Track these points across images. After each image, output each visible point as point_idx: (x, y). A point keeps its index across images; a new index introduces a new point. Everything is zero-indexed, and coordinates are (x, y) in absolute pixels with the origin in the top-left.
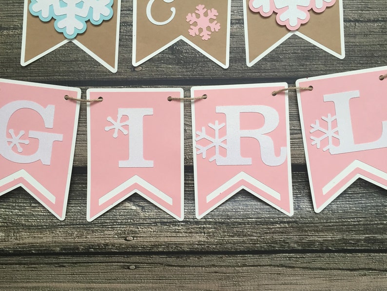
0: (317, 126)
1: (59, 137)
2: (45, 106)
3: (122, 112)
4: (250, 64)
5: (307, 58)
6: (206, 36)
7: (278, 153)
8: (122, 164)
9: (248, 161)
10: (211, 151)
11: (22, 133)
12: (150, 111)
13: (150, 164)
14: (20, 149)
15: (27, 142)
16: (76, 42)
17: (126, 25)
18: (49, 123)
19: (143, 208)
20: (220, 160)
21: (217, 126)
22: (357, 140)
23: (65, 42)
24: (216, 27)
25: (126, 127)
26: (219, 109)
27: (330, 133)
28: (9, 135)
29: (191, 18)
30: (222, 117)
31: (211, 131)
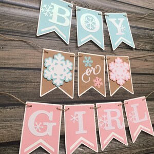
0: (130, 115)
1: (55, 124)
2: (49, 112)
3: (76, 113)
4: (111, 96)
5: (125, 94)
6: (99, 87)
7: (121, 124)
8: (77, 133)
9: (114, 128)
10: (104, 126)
11: (41, 123)
12: (84, 112)
13: (86, 132)
14: (40, 131)
15: (42, 127)
16: (59, 88)
17: (76, 82)
18: (51, 119)
19: (84, 149)
20: (107, 128)
21: (105, 117)
22: (140, 119)
23: (56, 88)
24: (102, 84)
25: (77, 119)
26: (105, 111)
27: (133, 117)
28: (35, 125)
29: (94, 81)
30: (106, 113)
31: (103, 119)
